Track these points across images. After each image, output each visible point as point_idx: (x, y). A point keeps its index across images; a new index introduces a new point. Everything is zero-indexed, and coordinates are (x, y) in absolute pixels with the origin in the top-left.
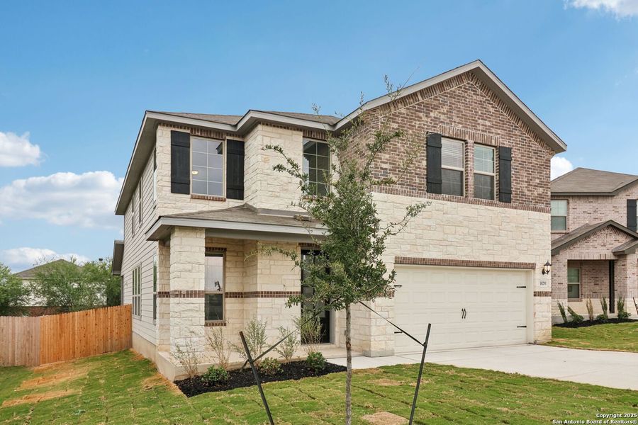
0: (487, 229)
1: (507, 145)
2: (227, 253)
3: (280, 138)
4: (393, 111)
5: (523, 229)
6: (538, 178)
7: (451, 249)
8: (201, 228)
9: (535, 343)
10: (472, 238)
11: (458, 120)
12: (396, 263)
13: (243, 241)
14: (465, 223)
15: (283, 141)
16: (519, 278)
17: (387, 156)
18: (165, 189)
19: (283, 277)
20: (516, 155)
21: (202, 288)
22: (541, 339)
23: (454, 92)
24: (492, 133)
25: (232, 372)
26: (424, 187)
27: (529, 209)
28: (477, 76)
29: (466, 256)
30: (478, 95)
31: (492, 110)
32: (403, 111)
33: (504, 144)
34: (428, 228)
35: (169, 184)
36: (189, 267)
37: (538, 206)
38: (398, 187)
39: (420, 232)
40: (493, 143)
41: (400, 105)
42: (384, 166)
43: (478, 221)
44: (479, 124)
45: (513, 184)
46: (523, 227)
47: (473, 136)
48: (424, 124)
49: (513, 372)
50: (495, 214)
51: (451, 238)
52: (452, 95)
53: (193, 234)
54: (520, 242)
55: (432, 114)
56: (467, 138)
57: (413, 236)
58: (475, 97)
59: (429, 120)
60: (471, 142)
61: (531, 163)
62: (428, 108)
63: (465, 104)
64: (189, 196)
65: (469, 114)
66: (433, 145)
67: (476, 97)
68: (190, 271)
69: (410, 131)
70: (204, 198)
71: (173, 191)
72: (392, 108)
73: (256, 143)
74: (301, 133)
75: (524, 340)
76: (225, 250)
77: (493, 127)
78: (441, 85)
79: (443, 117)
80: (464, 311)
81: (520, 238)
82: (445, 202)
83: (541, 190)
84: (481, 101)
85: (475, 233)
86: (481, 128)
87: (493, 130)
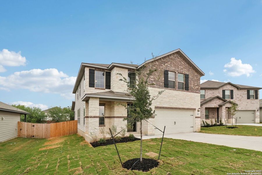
0: (182, 98)
1: (187, 73)
2: (106, 105)
3: (121, 71)
4: (154, 64)
6: (197, 83)
7: (171, 104)
8: (98, 98)
9: (196, 132)
10: (177, 101)
11: (173, 66)
12: (155, 108)
13: (110, 101)
14: (175, 96)
15: (122, 72)
16: (191, 113)
17: (153, 77)
18: (87, 86)
19: (122, 112)
20: (190, 77)
21: (98, 115)
22: (197, 131)
25: (107, 140)
26: (163, 86)
27: (194, 92)
28: (179, 53)
29: (175, 106)
31: (183, 63)
32: (157, 63)
34: (165, 98)
35: (89, 84)
36: (94, 109)
37: (197, 91)
38: (156, 86)
39: (162, 99)
40: (184, 73)
41: (156, 62)
42: (152, 79)
43: (179, 96)
45: (189, 85)
46: (192, 98)
47: (178, 71)
48: (164, 67)
49: (189, 140)
50: (184, 94)
51: (171, 101)
52: (172, 59)
53: (95, 99)
54: (191, 102)
55: (166, 64)
56: (176, 72)
57: (160, 100)
59: (165, 66)
60: (177, 72)
61: (195, 79)
62: (165, 63)
63: (175, 62)
64: (94, 88)
65: (176, 64)
66: (166, 73)
67: (178, 59)
68: (95, 110)
69: (159, 69)
70: (99, 89)
71: (89, 87)
72: (154, 62)
73: (114, 73)
74: (128, 70)
75: (192, 131)
76: (105, 104)
78: (168, 56)
79: (169, 65)
80: (175, 122)
82: (170, 90)
83: (197, 87)
84: (180, 61)
85: (178, 99)
86: (180, 68)
87: (183, 69)
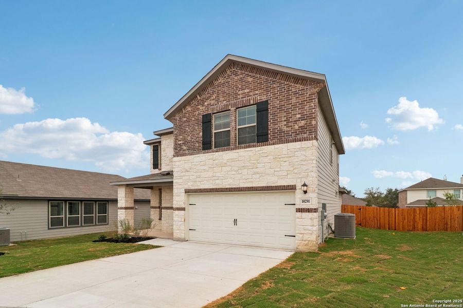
0: (246, 165)
1: (264, 98)
4: (184, 112)
5: (282, 159)
6: (299, 114)
7: (217, 182)
10: (234, 173)
11: (223, 99)
12: (185, 192)
14: (228, 164)
17: (181, 137)
20: (274, 104)
23: (220, 82)
24: (251, 95)
30: (239, 75)
31: (250, 79)
33: (262, 99)
34: (204, 171)
38: (187, 152)
39: (198, 174)
40: (252, 102)
42: (180, 142)
43: (238, 160)
44: (239, 95)
45: (271, 126)
46: (282, 158)
48: (202, 110)
50: (253, 153)
51: (218, 175)
53: (122, 187)
54: (279, 170)
55: (206, 104)
56: (230, 108)
58: (236, 78)
59: (204, 107)
61: (291, 103)
62: (203, 101)
63: (229, 87)
66: (207, 121)
69: (193, 119)
72: (183, 110)
77: (251, 92)
79: (212, 102)
80: (235, 221)
81: (279, 167)
82: (214, 153)
83: (303, 123)
84: (241, 78)
85: (236, 169)
86: (241, 96)
87: (251, 94)
